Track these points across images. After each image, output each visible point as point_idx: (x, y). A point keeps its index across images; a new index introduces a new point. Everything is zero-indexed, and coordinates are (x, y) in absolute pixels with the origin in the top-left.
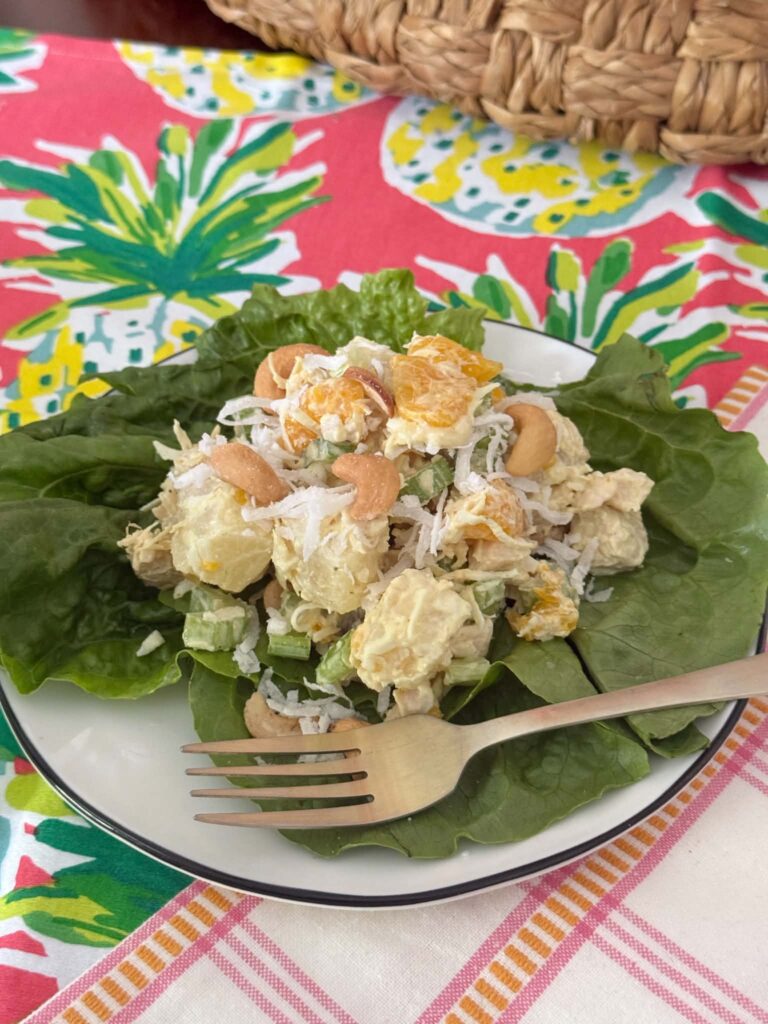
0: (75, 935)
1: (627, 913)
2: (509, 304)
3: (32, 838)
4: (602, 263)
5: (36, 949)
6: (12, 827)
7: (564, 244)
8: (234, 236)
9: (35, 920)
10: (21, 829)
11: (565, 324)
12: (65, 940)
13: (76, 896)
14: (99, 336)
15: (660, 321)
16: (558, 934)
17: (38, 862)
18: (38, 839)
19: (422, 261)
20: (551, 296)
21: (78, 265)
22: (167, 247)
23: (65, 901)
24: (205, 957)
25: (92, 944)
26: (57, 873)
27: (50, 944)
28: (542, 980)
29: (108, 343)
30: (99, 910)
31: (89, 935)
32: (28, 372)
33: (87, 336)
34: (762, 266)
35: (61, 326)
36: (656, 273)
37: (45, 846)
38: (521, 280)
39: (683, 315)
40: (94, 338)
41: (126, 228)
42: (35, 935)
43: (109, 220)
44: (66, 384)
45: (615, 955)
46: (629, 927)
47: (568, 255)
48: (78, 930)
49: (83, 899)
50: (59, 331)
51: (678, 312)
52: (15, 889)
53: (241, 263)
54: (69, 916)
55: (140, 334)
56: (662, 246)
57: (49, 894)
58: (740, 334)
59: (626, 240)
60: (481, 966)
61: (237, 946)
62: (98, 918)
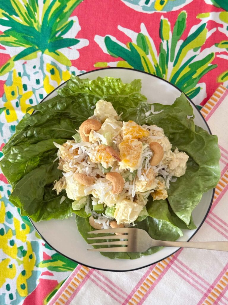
0: (59, 270)
1: (178, 261)
2: (148, 48)
3: (44, 247)
4: (177, 24)
5: (51, 274)
6: (39, 243)
7: (165, 15)
8: (58, 20)
9: (50, 268)
10: (41, 245)
11: (165, 56)
12: (57, 271)
13: (57, 261)
14: (25, 74)
15: (194, 54)
16: (163, 267)
17: (47, 253)
18: (46, 247)
19: (120, 28)
20: (161, 43)
21: (11, 39)
22: (38, 26)
23: (55, 262)
24: (89, 279)
25: (63, 271)
26: (52, 256)
27: (54, 273)
28: (160, 278)
29: (28, 76)
30: (63, 263)
31: (62, 269)
32: (7, 89)
33: (22, 74)
34: (226, 22)
35: (13, 69)
36: (194, 29)
37: (48, 249)
38: (151, 36)
39: (201, 51)
40: (24, 75)
41: (23, 18)
42: (50, 272)
43: (17, 15)
44: (19, 95)
45: (176, 271)
46: (179, 264)
47: (166, 21)
48: (59, 269)
49: (59, 261)
50: (13, 71)
51: (200, 50)
52: (44, 260)
53: (63, 33)
54: (57, 266)
55: (37, 72)
56: (196, 15)
57: (51, 261)
58: (218, 56)
59: (185, 11)
60: (147, 276)
61: (95, 276)
62: (63, 265)
